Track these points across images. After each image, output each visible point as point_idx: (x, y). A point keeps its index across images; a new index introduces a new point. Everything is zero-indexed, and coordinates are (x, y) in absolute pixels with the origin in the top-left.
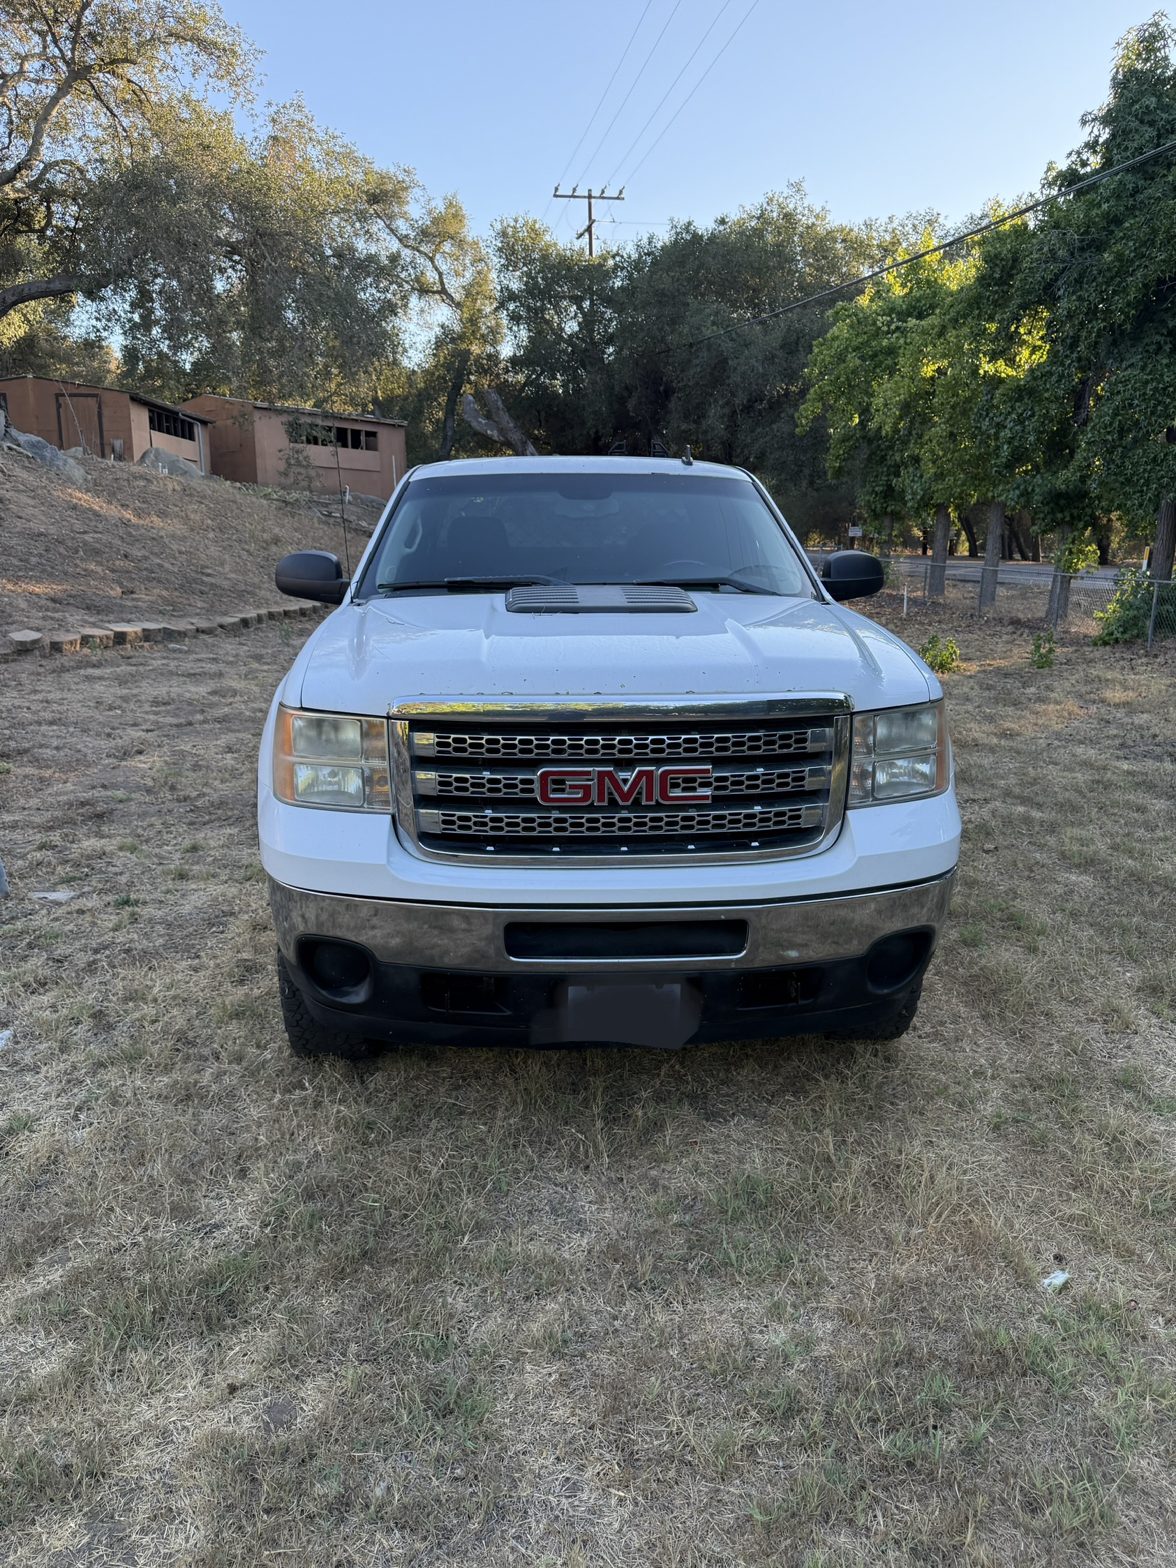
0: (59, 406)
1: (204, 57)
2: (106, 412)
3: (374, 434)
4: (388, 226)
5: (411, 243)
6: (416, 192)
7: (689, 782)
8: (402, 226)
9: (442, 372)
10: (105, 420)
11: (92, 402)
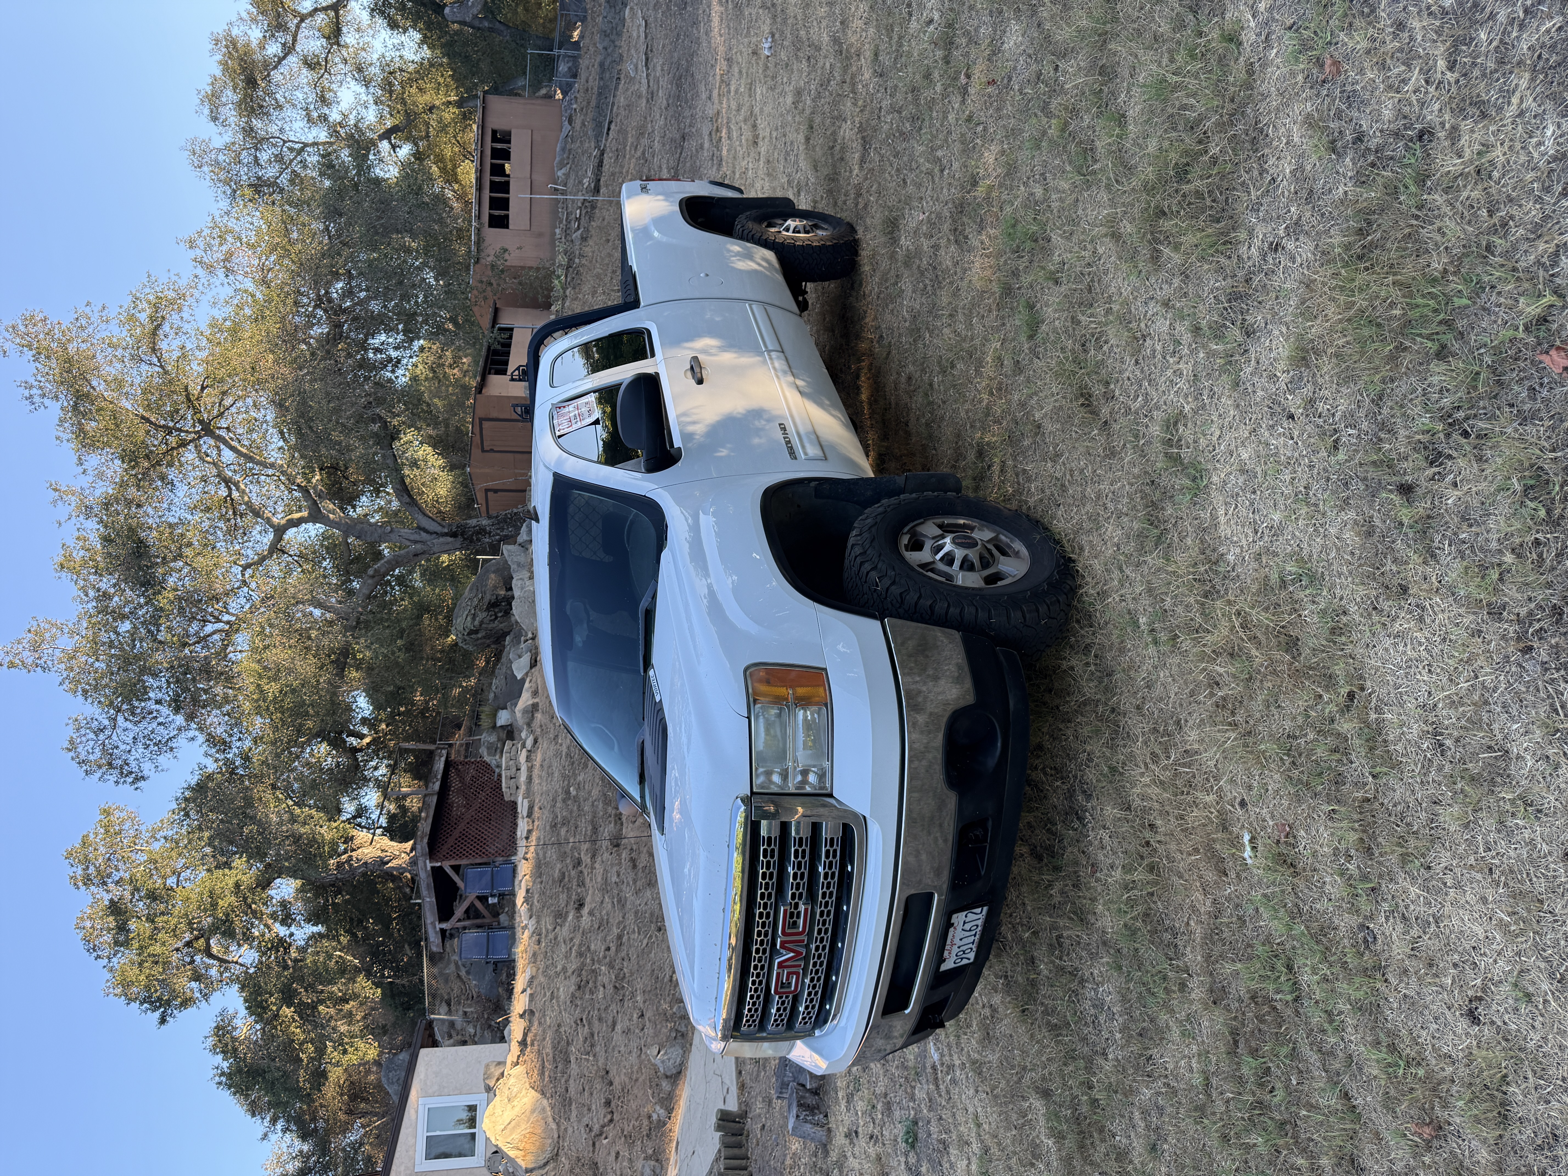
0: (492, 450)
1: (166, 327)
2: (494, 414)
3: (494, 132)
4: (275, 67)
5: (290, 39)
6: (235, 32)
7: (793, 915)
8: (273, 49)
9: (421, 25)
10: (502, 416)
11: (486, 425)
